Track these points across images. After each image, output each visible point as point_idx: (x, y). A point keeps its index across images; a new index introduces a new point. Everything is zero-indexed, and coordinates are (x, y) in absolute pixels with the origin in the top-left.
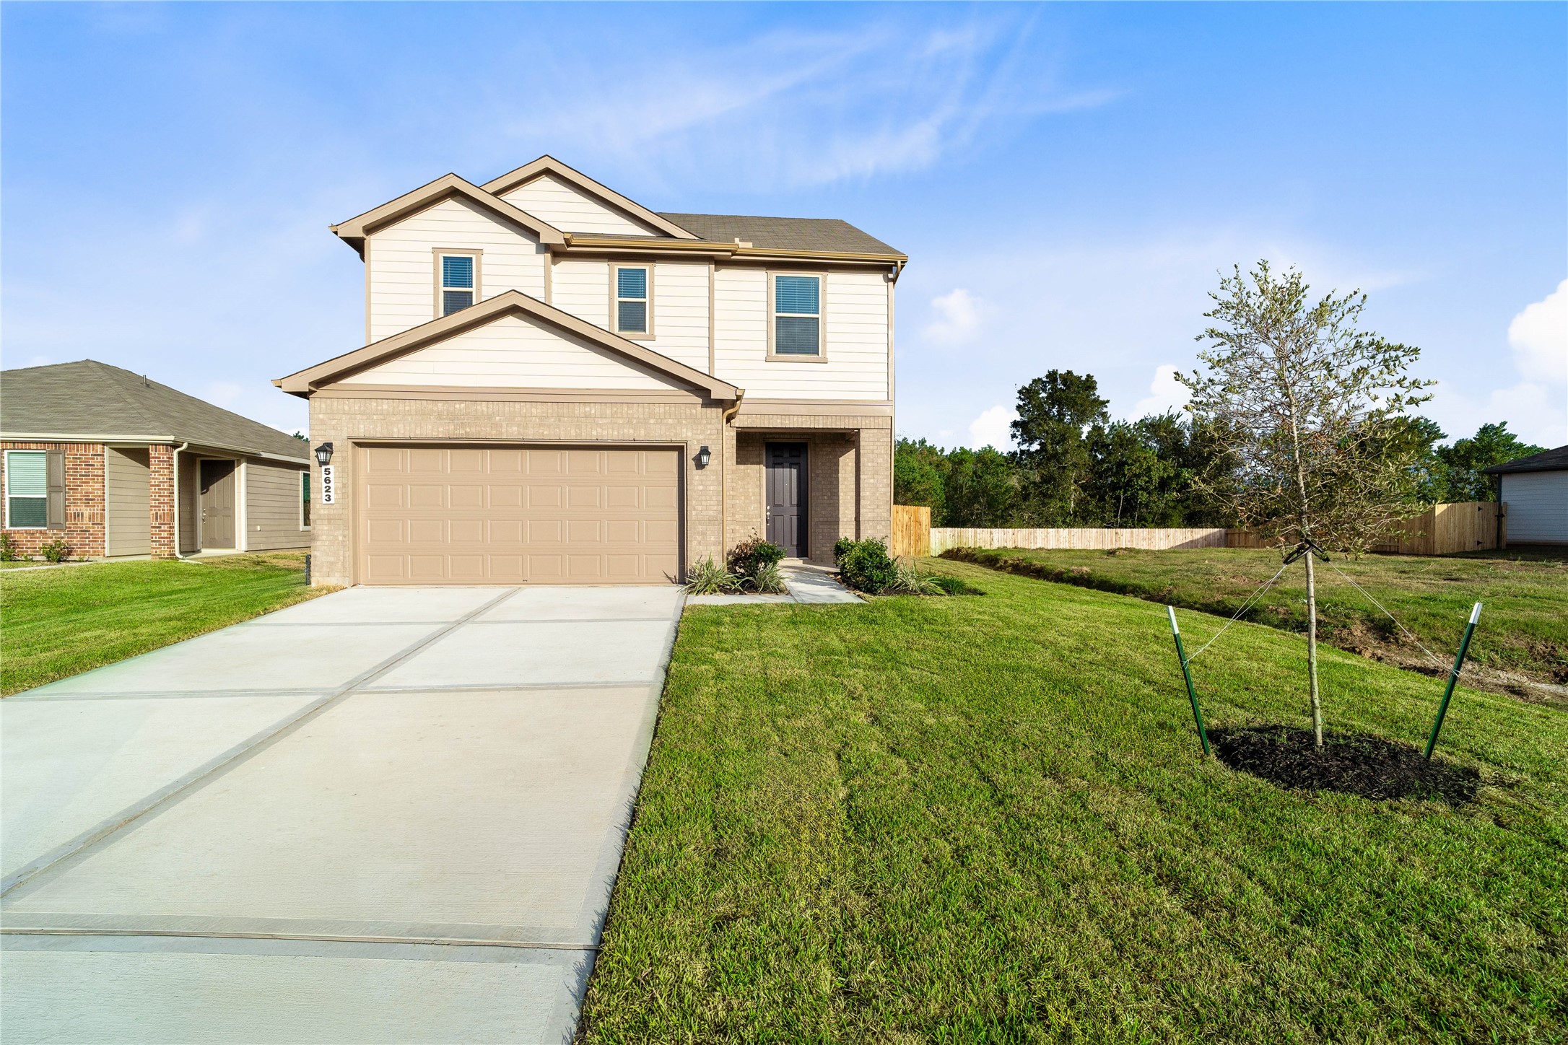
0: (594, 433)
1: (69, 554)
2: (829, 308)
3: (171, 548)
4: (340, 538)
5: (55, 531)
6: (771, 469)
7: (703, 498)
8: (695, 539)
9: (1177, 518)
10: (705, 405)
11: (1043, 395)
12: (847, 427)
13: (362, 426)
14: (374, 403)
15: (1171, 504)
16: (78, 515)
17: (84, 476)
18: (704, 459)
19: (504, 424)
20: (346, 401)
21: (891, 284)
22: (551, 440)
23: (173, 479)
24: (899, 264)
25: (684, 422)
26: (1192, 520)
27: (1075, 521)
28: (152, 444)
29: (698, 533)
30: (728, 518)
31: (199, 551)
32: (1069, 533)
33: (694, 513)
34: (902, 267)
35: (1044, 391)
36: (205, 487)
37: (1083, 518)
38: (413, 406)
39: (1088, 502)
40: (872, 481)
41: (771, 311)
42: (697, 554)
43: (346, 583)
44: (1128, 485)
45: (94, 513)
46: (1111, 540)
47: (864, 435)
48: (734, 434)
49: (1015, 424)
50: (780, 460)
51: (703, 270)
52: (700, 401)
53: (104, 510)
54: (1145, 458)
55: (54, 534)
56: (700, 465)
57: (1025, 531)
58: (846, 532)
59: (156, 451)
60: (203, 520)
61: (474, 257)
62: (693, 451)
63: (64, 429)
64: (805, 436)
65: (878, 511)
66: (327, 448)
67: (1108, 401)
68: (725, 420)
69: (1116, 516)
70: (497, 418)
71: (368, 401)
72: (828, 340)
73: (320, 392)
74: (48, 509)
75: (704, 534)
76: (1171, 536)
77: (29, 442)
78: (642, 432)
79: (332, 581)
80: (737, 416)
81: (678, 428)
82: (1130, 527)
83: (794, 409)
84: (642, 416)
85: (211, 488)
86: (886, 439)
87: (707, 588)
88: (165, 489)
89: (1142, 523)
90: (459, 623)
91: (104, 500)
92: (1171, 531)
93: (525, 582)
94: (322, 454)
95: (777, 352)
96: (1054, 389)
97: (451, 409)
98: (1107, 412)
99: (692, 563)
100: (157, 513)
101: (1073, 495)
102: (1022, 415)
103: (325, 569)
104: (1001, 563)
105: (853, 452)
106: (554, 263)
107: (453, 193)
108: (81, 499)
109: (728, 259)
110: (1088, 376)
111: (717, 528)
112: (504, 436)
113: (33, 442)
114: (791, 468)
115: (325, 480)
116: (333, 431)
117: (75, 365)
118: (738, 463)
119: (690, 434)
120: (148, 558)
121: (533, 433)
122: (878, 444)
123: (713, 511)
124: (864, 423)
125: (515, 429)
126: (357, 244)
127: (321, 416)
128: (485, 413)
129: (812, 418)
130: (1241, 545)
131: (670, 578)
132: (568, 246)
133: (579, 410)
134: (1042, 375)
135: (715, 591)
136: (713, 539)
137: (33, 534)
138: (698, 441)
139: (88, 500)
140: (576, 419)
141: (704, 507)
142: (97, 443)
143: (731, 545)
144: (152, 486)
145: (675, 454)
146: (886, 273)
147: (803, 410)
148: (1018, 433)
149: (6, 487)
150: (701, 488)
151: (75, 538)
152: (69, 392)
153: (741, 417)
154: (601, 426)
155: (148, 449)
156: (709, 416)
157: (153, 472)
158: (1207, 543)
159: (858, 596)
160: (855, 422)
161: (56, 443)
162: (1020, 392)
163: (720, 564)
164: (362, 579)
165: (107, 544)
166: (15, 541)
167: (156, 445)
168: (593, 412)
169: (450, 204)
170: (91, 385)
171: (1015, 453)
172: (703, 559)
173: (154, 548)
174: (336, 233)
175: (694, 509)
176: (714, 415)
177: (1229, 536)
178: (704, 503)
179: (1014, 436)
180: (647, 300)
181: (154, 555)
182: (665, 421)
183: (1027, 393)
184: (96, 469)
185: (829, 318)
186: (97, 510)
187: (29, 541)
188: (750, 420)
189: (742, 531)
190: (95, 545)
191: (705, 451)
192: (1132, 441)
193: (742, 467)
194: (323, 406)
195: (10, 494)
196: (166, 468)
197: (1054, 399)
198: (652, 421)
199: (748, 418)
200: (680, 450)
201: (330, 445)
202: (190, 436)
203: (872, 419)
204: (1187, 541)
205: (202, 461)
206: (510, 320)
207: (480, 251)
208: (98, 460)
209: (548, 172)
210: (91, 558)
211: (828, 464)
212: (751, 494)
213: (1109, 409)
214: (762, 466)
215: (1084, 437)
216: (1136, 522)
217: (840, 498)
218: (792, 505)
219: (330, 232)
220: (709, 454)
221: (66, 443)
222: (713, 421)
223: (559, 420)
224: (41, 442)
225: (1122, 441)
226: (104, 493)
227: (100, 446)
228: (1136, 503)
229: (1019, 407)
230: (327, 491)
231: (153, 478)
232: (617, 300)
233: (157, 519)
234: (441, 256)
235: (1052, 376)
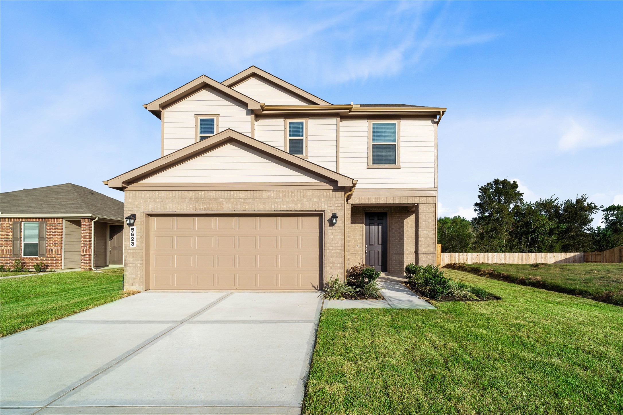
0: (273, 207)
1: (47, 268)
2: (402, 139)
3: (90, 265)
4: (139, 265)
5: (41, 258)
6: (368, 226)
7: (333, 242)
8: (329, 266)
9: (558, 247)
10: (334, 190)
11: (491, 190)
12: (411, 202)
13: (150, 205)
14: (157, 193)
15: (554, 241)
16: (51, 251)
17: (54, 233)
18: (334, 220)
19: (225, 203)
20: (143, 192)
21: (436, 125)
22: (249, 211)
23: (91, 234)
24: (441, 113)
25: (323, 200)
26: (565, 249)
27: (506, 249)
28: (82, 218)
29: (330, 262)
30: (346, 253)
31: (108, 266)
32: (505, 255)
33: (328, 251)
34: (443, 114)
35: (492, 188)
36: (111, 237)
37: (510, 248)
38: (177, 194)
39: (513, 240)
40: (425, 232)
41: (370, 142)
42: (330, 274)
43: (141, 289)
44: (533, 232)
45: (57, 250)
46: (526, 258)
47: (420, 207)
48: (349, 208)
49: (476, 205)
50: (373, 221)
51: (334, 121)
52: (332, 188)
53: (62, 248)
54: (542, 219)
55: (41, 259)
56: (332, 224)
57: (483, 255)
58: (409, 260)
59: (84, 221)
60: (110, 252)
61: (215, 118)
62: (327, 216)
63: (47, 212)
64: (387, 209)
65: (429, 248)
66: (133, 217)
67: (523, 193)
68: (346, 199)
69: (526, 247)
70: (221, 200)
71: (154, 192)
72: (401, 156)
73: (130, 188)
74: (39, 248)
75: (333, 263)
76: (556, 256)
77: (32, 218)
78: (300, 206)
79: (134, 288)
80: (352, 198)
81: (320, 203)
82: (534, 252)
83: (382, 194)
84: (299, 197)
85: (114, 237)
86: (432, 209)
87: (336, 295)
88: (88, 239)
89: (540, 250)
90: (182, 322)
91: (62, 243)
92: (556, 254)
93: (236, 289)
94: (129, 221)
95: (373, 164)
96: (497, 188)
97: (197, 195)
98: (522, 199)
99: (327, 279)
100: (84, 249)
101: (505, 238)
102: (481, 200)
103: (131, 281)
104: (482, 272)
105: (413, 217)
106: (256, 121)
107: (205, 86)
108: (52, 243)
109: (346, 115)
110: (514, 182)
111: (341, 259)
112: (225, 210)
113: (34, 218)
114: (378, 225)
115: (132, 234)
116: (136, 208)
117: (63, 185)
118: (351, 223)
119: (326, 206)
120: (79, 270)
121: (239, 208)
122: (429, 211)
123: (339, 250)
124: (421, 200)
125: (230, 205)
126: (157, 114)
127: (130, 200)
128: (215, 197)
129: (392, 198)
130: (593, 260)
131: (315, 287)
132: (263, 110)
133: (265, 194)
134: (491, 180)
135: (340, 297)
136: (339, 265)
137: (32, 259)
138: (331, 210)
139: (55, 244)
140: (263, 200)
141: (334, 248)
142: (60, 218)
143: (349, 267)
144: (82, 237)
145: (317, 219)
146: (433, 119)
147: (387, 194)
148: (477, 209)
149: (23, 238)
150: (332, 237)
151: (49, 261)
152: (55, 196)
153: (354, 198)
154: (277, 203)
155: (81, 220)
156: (337, 196)
157: (83, 231)
158: (574, 260)
159: (426, 300)
160: (416, 200)
161: (43, 218)
162: (480, 189)
163: (342, 280)
164: (151, 286)
165: (63, 264)
166: (25, 262)
167: (84, 218)
168: (272, 195)
169: (204, 92)
170: (66, 193)
171: (476, 218)
172: (333, 277)
173: (82, 265)
174: (146, 108)
175: (328, 249)
176: (340, 196)
177: (586, 256)
178: (334, 245)
179: (476, 210)
180: (304, 138)
181: (82, 269)
182: (312, 200)
183: (484, 190)
184: (59, 230)
185: (402, 144)
186: (59, 248)
187: (31, 262)
188: (358, 200)
189: (353, 258)
190: (57, 264)
191: (334, 216)
192: (535, 211)
193: (353, 225)
194: (131, 195)
195: (24, 241)
196: (88, 229)
197: (498, 192)
198: (305, 200)
199: (357, 199)
200: (321, 215)
201: (134, 216)
202: (100, 214)
203: (425, 198)
204: (564, 258)
205: (110, 226)
206: (228, 147)
207: (218, 115)
208: (59, 226)
209: (254, 75)
210: (56, 270)
211: (398, 223)
212: (358, 239)
213: (524, 197)
214: (363, 224)
215: (510, 210)
216: (537, 250)
217: (405, 241)
218: (379, 245)
219: (143, 107)
220: (337, 217)
221: (47, 218)
222: (339, 199)
223: (254, 200)
224: (37, 218)
225: (530, 212)
226: (62, 241)
227: (61, 219)
228: (537, 240)
229: (479, 196)
230: (132, 240)
231: (83, 234)
232: (288, 138)
233: (84, 252)
234: (199, 118)
235: (497, 182)
